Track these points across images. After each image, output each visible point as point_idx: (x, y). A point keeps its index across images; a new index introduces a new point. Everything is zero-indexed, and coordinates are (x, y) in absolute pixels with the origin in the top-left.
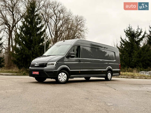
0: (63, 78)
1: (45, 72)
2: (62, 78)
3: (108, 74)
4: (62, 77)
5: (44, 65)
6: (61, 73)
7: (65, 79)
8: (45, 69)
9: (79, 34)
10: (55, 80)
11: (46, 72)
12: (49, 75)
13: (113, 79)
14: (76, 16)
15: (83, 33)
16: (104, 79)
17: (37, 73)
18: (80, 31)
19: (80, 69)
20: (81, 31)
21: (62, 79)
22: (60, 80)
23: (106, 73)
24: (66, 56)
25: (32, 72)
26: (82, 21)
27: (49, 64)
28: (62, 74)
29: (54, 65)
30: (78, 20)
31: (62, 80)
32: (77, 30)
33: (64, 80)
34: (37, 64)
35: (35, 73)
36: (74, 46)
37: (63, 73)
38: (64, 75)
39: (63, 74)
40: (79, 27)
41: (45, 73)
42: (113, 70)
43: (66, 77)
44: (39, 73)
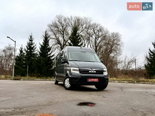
14: (113, 33)
20: (118, 45)
26: (118, 37)
30: (115, 36)
32: (113, 45)
34: (93, 71)
40: (115, 41)
44: (99, 80)
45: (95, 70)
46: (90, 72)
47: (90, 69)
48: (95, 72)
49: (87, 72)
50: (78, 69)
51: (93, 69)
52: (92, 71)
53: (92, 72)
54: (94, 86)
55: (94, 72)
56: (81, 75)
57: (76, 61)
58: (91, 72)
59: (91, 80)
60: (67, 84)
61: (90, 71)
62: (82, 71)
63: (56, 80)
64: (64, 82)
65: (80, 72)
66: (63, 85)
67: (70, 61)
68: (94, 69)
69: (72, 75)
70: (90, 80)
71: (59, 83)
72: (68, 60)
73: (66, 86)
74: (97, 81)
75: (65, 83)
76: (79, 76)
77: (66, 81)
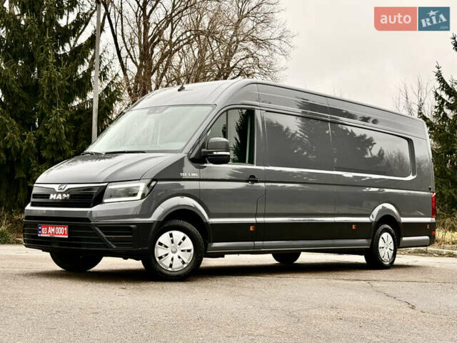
0: (179, 253)
1: (96, 225)
2: (171, 255)
3: (381, 239)
4: (174, 252)
5: (91, 195)
6: (167, 234)
7: (186, 261)
8: (94, 216)
9: (247, 57)
10: (140, 261)
11: (101, 228)
12: (113, 241)
13: (400, 259)
15: (266, 53)
16: (361, 259)
17: (61, 232)
18: (251, 46)
19: (256, 215)
20: (259, 43)
21: (172, 259)
22: (165, 263)
23: (371, 232)
24: (192, 156)
25: (36, 225)
27: (115, 190)
28: (171, 235)
29: (135, 195)
31: (171, 266)
32: (238, 42)
33: (183, 263)
34: (62, 193)
35: (51, 230)
36: (227, 111)
37: (175, 233)
38: (180, 239)
39: (178, 235)
41: (96, 234)
42: (404, 220)
43: (189, 251)
44: (70, 233)
47: (56, 187)
52: (57, 194)
59: (48, 230)
61: (54, 193)
70: (44, 232)
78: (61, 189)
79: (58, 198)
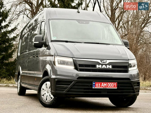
44: (118, 86)
45: (109, 64)
46: (98, 66)
47: (99, 61)
48: (110, 67)
49: (91, 67)
50: (71, 60)
51: (105, 61)
52: (102, 65)
53: (104, 66)
54: (108, 99)
55: (108, 66)
56: (77, 75)
57: (67, 42)
58: (100, 66)
59: (101, 85)
60: (47, 94)
61: (99, 64)
62: (80, 65)
63: (20, 85)
64: (39, 90)
65: (76, 68)
66: (37, 97)
67: (52, 41)
68: (108, 61)
69: (58, 73)
70: (98, 86)
71: (28, 92)
72: (49, 41)
73: (44, 98)
74: (114, 87)
75: (42, 92)
76: (74, 75)
77: (44, 86)
78: (104, 62)
79: (103, 67)
